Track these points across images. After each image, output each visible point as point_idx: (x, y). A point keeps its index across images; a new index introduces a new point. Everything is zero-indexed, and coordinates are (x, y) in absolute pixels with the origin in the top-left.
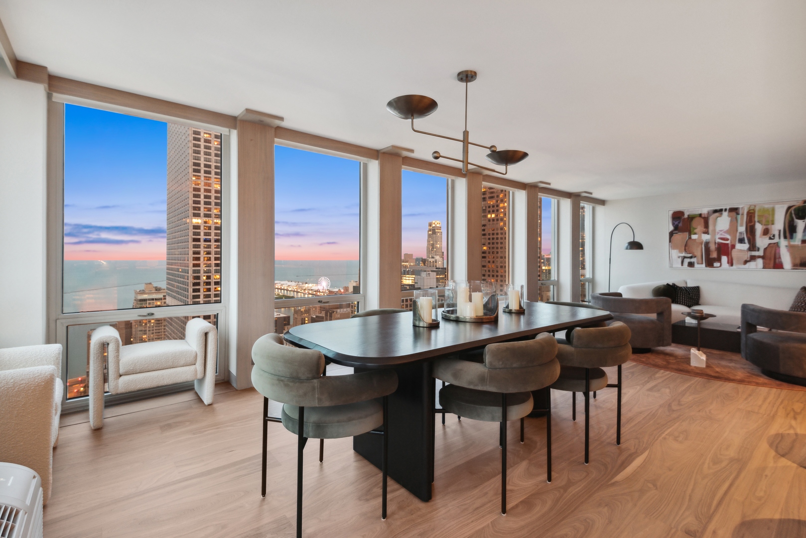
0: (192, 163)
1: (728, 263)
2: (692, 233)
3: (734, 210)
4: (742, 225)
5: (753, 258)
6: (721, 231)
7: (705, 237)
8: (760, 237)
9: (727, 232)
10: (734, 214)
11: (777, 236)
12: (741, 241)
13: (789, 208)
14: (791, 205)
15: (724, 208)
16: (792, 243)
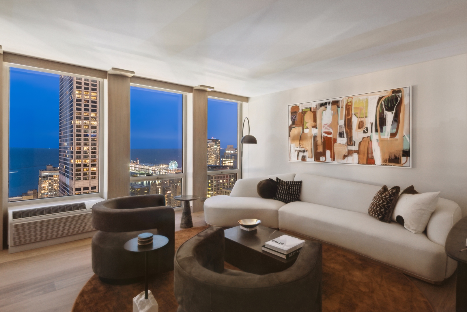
0: (76, 82)
1: (331, 157)
2: (305, 127)
3: (336, 103)
4: (341, 119)
5: (350, 153)
6: (326, 125)
7: (315, 131)
8: (356, 131)
9: (330, 126)
10: (335, 106)
11: (369, 130)
12: (341, 135)
13: (380, 99)
14: (382, 95)
15: (328, 101)
16: (382, 137)
